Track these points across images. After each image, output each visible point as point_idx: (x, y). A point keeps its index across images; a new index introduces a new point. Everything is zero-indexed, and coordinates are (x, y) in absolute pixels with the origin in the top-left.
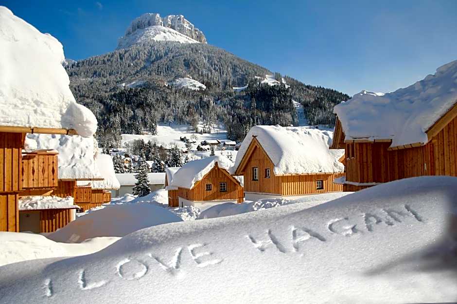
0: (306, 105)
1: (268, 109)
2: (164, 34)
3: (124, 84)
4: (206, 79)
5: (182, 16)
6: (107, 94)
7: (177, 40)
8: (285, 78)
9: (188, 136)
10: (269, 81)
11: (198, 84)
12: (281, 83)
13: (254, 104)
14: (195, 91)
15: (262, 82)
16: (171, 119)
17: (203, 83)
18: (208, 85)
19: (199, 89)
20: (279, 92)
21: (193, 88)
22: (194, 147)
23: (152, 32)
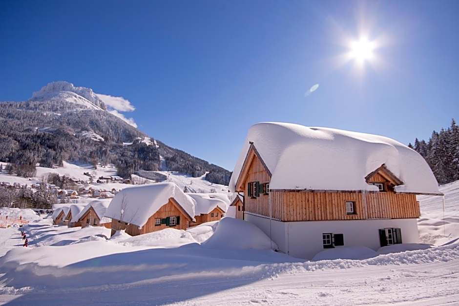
0: (167, 159)
1: (144, 159)
2: (75, 98)
3: (37, 128)
4: (104, 135)
5: (92, 90)
6: (21, 134)
7: (85, 105)
8: (157, 141)
9: (90, 172)
10: (147, 141)
11: (99, 137)
12: (154, 144)
13: (136, 156)
14: (96, 141)
15: (142, 142)
16: (77, 159)
17: (102, 137)
18: (106, 139)
19: (99, 140)
20: (152, 150)
21: (95, 140)
22: (95, 181)
23: (65, 95)
